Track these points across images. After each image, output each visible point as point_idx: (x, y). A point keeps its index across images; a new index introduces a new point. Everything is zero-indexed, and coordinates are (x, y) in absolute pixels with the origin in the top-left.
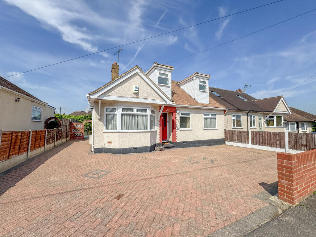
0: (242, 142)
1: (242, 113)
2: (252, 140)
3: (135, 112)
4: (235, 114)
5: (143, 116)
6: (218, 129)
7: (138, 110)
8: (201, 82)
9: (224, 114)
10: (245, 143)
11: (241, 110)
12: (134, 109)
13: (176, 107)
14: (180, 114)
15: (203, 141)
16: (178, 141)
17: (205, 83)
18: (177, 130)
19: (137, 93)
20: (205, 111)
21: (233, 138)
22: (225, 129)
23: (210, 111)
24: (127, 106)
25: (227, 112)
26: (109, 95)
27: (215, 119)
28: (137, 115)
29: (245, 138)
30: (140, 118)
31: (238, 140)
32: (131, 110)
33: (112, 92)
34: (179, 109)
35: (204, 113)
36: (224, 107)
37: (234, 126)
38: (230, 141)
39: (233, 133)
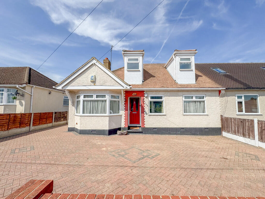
0: (244, 135)
1: (259, 92)
2: (261, 133)
3: (94, 98)
4: (243, 95)
5: (102, 101)
6: (208, 115)
7: (97, 96)
8: (181, 59)
9: (219, 95)
10: (249, 138)
11: (253, 88)
12: (94, 96)
13: (144, 91)
14: (150, 98)
15: (183, 128)
16: (146, 126)
17: (189, 59)
18: (145, 115)
19: (94, 82)
20: (184, 93)
21: (232, 128)
22: (222, 116)
23: (193, 93)
24: (88, 93)
25: (222, 92)
26: (71, 85)
27: (204, 102)
28: (97, 101)
29: (249, 130)
30: (100, 103)
31: (238, 131)
32: (92, 96)
33: (73, 83)
34: (148, 93)
35: (184, 96)
36: (219, 86)
37: (240, 110)
38: (228, 132)
39: (231, 122)
